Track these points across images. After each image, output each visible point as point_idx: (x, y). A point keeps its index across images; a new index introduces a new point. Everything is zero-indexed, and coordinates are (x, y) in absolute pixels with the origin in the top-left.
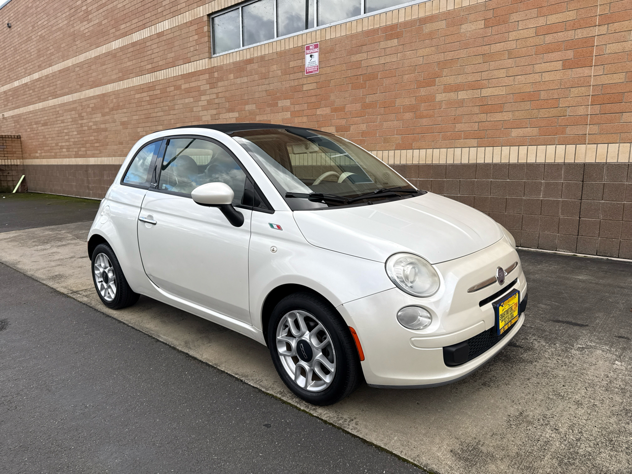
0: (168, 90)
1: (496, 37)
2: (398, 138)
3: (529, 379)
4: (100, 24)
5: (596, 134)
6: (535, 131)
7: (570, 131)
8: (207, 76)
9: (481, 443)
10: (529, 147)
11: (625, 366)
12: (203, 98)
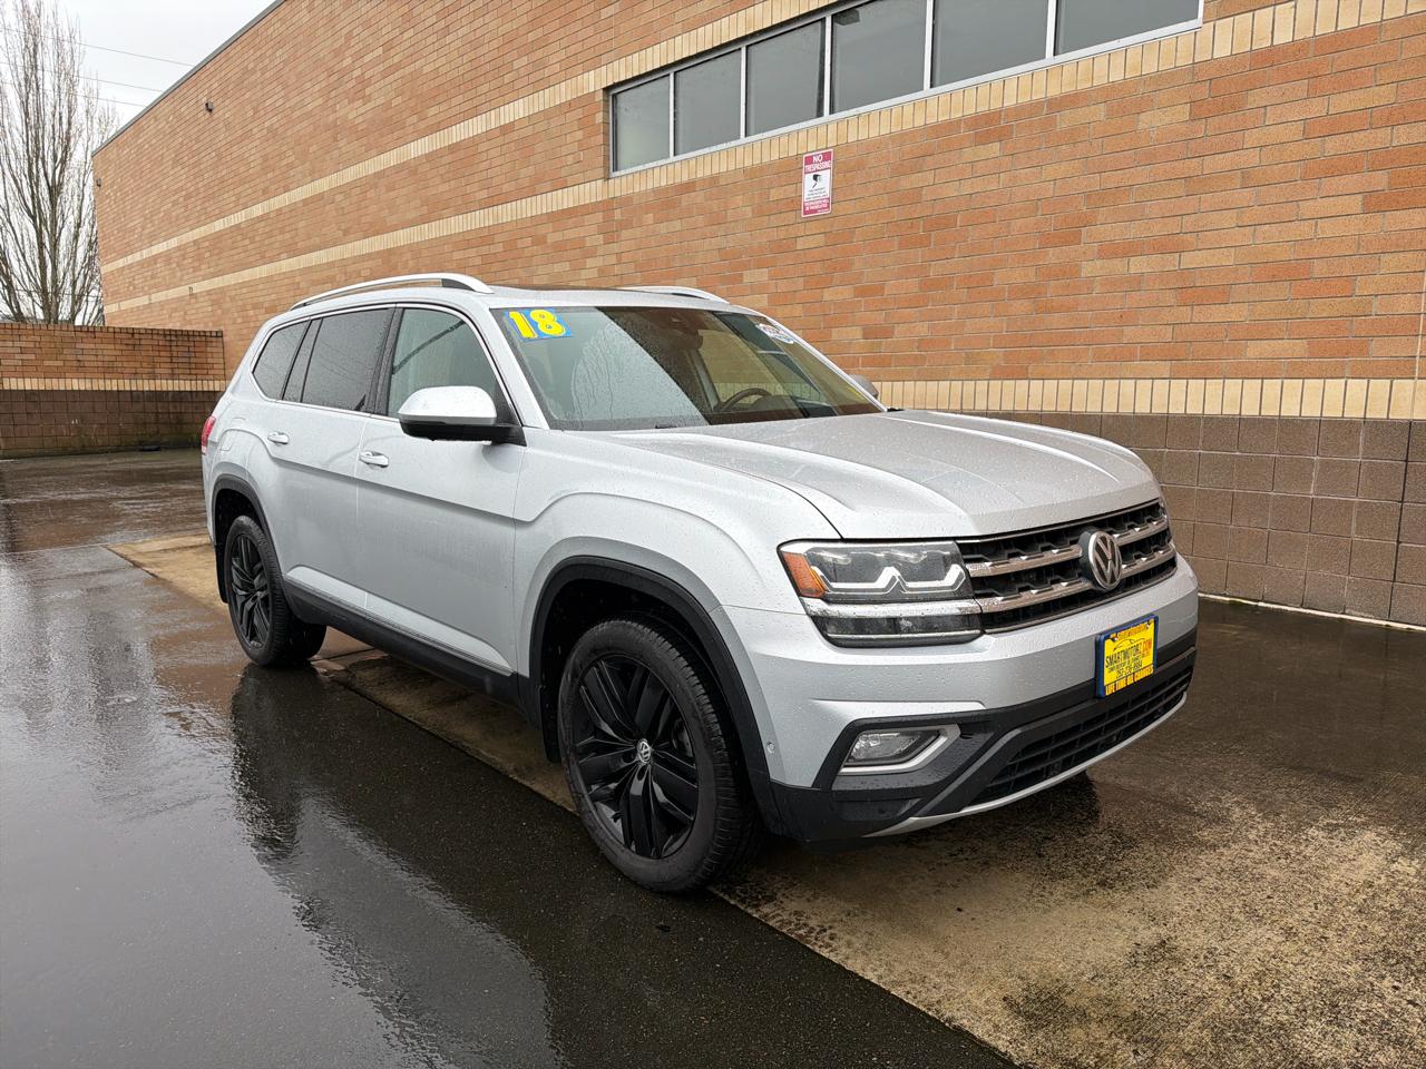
0: (520, 244)
1: (1215, 139)
2: (995, 355)
3: (1199, 880)
4: (387, 106)
6: (1299, 347)
7: (1379, 349)
8: (599, 217)
9: (1068, 990)
10: (1285, 381)
11: (1418, 866)
12: (590, 262)
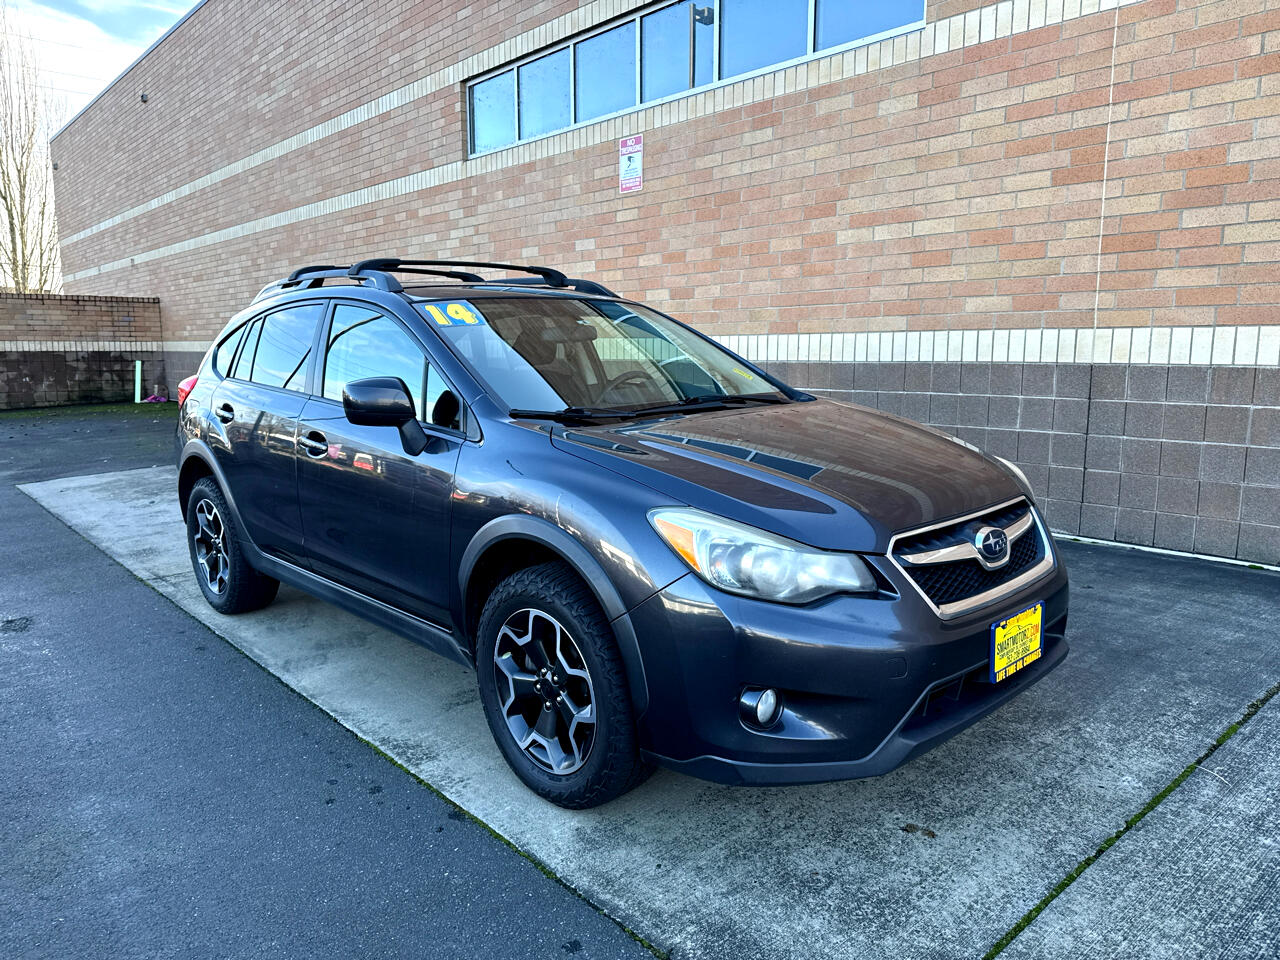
0: (397, 218)
1: (938, 124)
2: (772, 313)
4: (288, 97)
5: (1112, 309)
6: (1006, 302)
7: (1068, 303)
8: (459, 194)
10: (996, 331)
12: (454, 234)
